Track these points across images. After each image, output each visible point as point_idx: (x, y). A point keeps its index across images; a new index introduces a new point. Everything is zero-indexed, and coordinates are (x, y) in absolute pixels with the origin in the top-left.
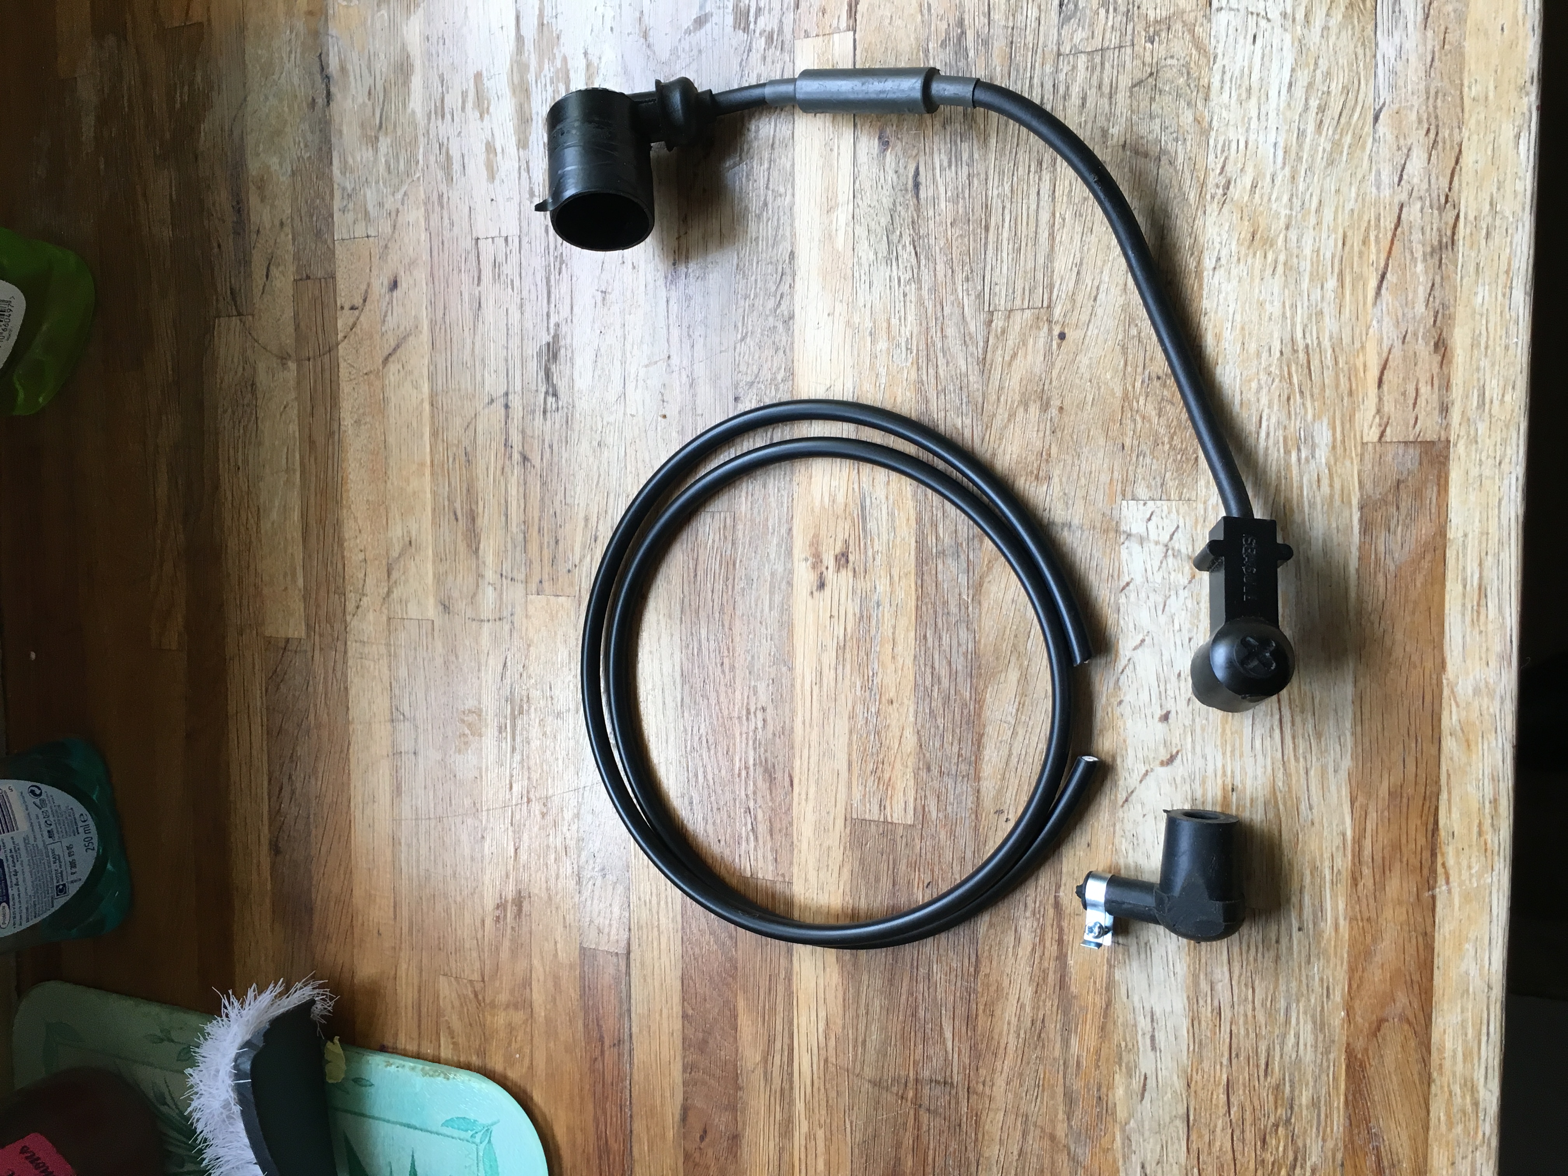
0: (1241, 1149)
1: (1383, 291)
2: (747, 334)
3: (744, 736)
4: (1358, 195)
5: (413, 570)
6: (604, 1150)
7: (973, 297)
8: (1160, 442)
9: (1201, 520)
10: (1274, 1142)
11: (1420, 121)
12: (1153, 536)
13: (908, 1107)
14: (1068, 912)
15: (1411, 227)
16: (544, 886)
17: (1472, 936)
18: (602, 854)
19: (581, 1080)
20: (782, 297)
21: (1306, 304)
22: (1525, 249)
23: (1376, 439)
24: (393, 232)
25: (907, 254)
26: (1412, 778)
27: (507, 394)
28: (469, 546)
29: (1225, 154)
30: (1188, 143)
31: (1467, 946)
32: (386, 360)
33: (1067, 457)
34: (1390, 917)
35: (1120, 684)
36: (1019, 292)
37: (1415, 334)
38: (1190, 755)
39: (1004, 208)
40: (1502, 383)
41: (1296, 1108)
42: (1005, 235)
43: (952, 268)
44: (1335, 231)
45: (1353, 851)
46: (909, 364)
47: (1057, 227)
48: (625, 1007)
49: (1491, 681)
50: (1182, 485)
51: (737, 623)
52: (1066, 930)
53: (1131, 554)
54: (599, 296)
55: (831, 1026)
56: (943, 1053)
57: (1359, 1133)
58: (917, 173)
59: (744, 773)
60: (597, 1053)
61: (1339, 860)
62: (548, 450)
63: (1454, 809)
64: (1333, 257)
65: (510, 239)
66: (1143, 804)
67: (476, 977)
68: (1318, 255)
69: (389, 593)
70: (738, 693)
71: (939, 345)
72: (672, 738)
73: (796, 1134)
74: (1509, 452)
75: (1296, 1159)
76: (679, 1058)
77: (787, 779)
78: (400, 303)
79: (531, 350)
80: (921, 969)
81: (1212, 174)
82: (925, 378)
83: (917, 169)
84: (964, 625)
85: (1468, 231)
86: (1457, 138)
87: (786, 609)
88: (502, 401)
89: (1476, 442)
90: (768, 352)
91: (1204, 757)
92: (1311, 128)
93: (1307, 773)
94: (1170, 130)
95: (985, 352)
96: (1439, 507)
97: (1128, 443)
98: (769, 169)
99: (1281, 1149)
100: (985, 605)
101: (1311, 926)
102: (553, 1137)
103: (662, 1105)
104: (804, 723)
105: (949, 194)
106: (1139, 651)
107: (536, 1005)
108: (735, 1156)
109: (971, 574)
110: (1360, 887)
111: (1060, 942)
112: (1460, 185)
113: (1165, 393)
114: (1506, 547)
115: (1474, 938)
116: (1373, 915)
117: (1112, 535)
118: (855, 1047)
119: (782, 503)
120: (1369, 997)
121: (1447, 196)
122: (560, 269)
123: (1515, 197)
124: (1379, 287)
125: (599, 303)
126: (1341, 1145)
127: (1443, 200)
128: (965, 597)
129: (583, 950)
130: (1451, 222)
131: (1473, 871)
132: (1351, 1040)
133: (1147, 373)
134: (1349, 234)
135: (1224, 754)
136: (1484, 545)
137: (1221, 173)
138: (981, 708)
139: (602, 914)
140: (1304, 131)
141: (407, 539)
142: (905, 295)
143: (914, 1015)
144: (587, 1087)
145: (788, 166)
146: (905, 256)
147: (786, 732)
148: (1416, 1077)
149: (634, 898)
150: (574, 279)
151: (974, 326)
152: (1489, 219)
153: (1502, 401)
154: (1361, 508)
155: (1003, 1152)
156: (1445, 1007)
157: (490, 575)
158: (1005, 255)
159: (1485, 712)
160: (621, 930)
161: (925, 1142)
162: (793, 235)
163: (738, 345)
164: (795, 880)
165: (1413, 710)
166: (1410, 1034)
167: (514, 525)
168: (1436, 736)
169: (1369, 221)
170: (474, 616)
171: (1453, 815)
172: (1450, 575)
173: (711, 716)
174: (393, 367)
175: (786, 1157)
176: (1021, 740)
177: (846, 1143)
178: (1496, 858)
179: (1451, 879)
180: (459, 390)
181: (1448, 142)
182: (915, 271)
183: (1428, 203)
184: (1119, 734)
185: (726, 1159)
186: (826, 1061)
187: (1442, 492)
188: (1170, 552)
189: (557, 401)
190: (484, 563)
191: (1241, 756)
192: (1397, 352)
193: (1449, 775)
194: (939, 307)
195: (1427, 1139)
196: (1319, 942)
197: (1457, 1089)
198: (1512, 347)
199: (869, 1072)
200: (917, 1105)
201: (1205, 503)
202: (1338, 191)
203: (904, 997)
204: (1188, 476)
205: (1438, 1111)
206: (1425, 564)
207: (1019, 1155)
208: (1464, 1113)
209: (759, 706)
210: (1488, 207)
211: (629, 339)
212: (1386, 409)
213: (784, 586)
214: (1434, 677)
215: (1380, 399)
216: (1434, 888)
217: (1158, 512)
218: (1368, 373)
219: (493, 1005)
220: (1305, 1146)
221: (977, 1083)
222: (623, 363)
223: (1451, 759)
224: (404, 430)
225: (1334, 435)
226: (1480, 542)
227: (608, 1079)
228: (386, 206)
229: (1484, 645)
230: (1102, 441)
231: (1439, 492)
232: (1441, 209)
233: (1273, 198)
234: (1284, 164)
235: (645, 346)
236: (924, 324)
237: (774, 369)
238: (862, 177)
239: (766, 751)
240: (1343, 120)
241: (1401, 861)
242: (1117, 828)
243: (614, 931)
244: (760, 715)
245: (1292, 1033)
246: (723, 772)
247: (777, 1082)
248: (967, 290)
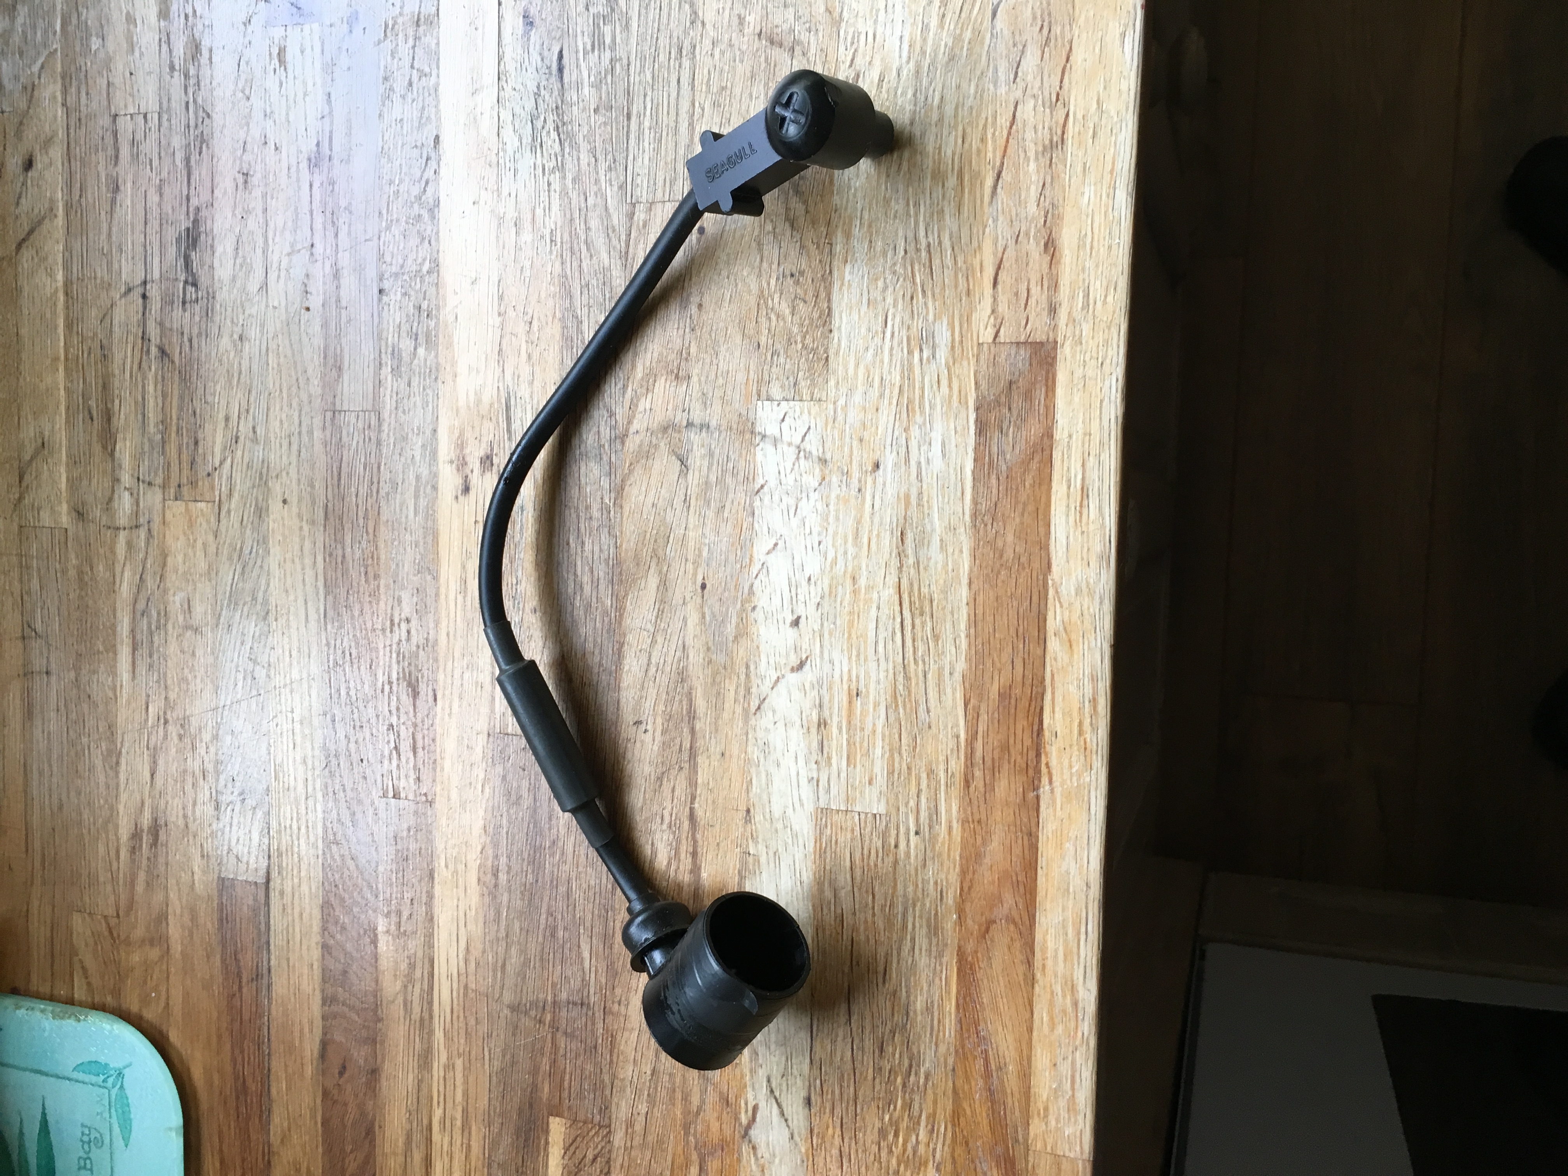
0: (860, 1058)
1: (999, 190)
2: (392, 221)
3: (388, 649)
4: (976, 92)
5: (45, 475)
6: (242, 1090)
7: (615, 188)
8: (792, 340)
9: (831, 420)
10: (891, 1050)
11: (1034, 18)
12: (786, 438)
13: (545, 1032)
14: (702, 823)
15: (1024, 126)
16: (181, 813)
17: (1072, 835)
18: (241, 778)
19: (218, 1018)
20: (427, 183)
21: (928, 202)
22: (1128, 149)
23: (990, 340)
24: (29, 108)
25: (551, 141)
26: (1019, 678)
27: (145, 283)
28: (105, 447)
29: (855, 46)
30: (820, 34)
31: (1067, 845)
32: (19, 246)
33: (706, 356)
34: (998, 819)
35: (754, 588)
36: (660, 183)
37: (1027, 234)
38: (818, 660)
39: (645, 96)
40: (1105, 284)
41: (911, 1014)
42: (647, 124)
43: (595, 157)
44: (956, 127)
45: (966, 753)
46: (553, 257)
47: (696, 118)
48: (264, 940)
49: (1092, 581)
50: (813, 384)
51: (382, 528)
52: (700, 843)
53: (765, 456)
54: (240, 179)
55: (471, 949)
56: (580, 973)
57: (969, 1037)
58: (561, 56)
59: (387, 688)
60: (236, 987)
61: (953, 763)
62: (187, 344)
63: (1057, 709)
64: (954, 154)
65: (149, 116)
66: (774, 711)
67: (111, 911)
68: (940, 153)
69: (21, 499)
70: (382, 604)
71: (583, 237)
72: (314, 653)
73: (435, 1065)
74: (1110, 353)
75: (911, 1066)
76: (318, 993)
77: (431, 693)
78: (35, 183)
79: (171, 234)
80: (560, 888)
81: (842, 68)
82: (569, 273)
83: (561, 52)
84: (606, 530)
85: (1077, 130)
86: (1068, 37)
87: (431, 514)
88: (140, 290)
89: (1081, 343)
90: (414, 241)
91: (831, 662)
92: (934, 23)
93: (925, 676)
94: (803, 20)
95: (628, 245)
96: (1047, 407)
97: (763, 343)
98: (414, 47)
99: (897, 1056)
100: (626, 510)
101: (927, 829)
102: (190, 1079)
103: (301, 1041)
104: (448, 634)
105: (592, 79)
106: (771, 555)
107: (172, 941)
108: (374, 1091)
109: (613, 476)
110: (972, 789)
111: (694, 854)
112: (1070, 83)
113: (799, 291)
114: (1106, 447)
115: (1074, 837)
116: (984, 818)
117: (748, 436)
118: (495, 971)
119: (427, 402)
120: (980, 899)
121: (1058, 95)
122: (201, 148)
123: (1120, 96)
124: (995, 187)
125: (241, 186)
126: (952, 1049)
127: (1054, 99)
128: (607, 501)
129: (222, 880)
130: (1062, 121)
131: (1074, 770)
132: (962, 943)
133: (781, 269)
134: (969, 130)
135: (850, 658)
136: (1087, 446)
137: (851, 66)
138: (621, 616)
139: (241, 841)
140: (928, 25)
141: (40, 441)
142: (549, 184)
143: (553, 935)
144: (225, 1025)
145: (433, 46)
146: (550, 143)
147: (429, 644)
148: (1021, 978)
149: (274, 824)
150: (215, 160)
151: (617, 218)
152: (1096, 118)
153: (1105, 302)
154: (977, 409)
155: (636, 1073)
156: (1048, 906)
157: (126, 479)
158: (646, 144)
159: (1086, 612)
160: (260, 857)
161: (562, 1067)
162: (439, 119)
163: (383, 234)
164: (437, 799)
165: (1021, 611)
166: (1016, 936)
167: (152, 425)
168: (1042, 637)
169: (987, 119)
170: (109, 524)
171: (1057, 715)
172: (1056, 477)
173: (354, 628)
174: (26, 254)
175: (424, 1092)
176: (660, 647)
177: (484, 1072)
178: (1094, 757)
179: (1054, 778)
180: (95, 278)
181: (1059, 40)
182: (559, 159)
183: (1040, 102)
184: (753, 641)
185: (365, 1094)
186: (466, 987)
187: (1050, 394)
188: (802, 454)
189: (197, 291)
190: (120, 466)
191: (866, 660)
192: (1010, 253)
193: (1053, 675)
194: (582, 198)
195: (1031, 1039)
196: (934, 846)
197: (1058, 989)
198: (1115, 247)
199: (508, 997)
200: (555, 1027)
201: (835, 403)
202: (958, 87)
203: (544, 917)
204: (819, 375)
205: (1041, 1012)
206: (1034, 465)
207: (652, 1075)
208: (1064, 1012)
209: (403, 616)
210: (1095, 106)
211: (271, 225)
212: (1000, 309)
213: (429, 489)
214: (1041, 577)
215: (995, 299)
216: (1038, 788)
217: (791, 413)
218: (984, 274)
219: (128, 942)
220: (919, 1052)
221: (613, 1002)
222: (265, 252)
223: (1055, 659)
224: (38, 321)
225: (953, 335)
226: (1083, 443)
227: (246, 1017)
228: (22, 80)
229: (1086, 545)
230: (738, 339)
231: (1047, 395)
232: (1052, 108)
233: (899, 92)
234: (909, 58)
235: (287, 234)
236: (568, 216)
237: (420, 260)
238: (507, 58)
239: (410, 664)
240: (963, 15)
241: (1009, 763)
242: (750, 736)
243: (252, 860)
244: (404, 626)
245: (909, 937)
246: (366, 687)
247: (417, 1009)
248: (610, 180)
